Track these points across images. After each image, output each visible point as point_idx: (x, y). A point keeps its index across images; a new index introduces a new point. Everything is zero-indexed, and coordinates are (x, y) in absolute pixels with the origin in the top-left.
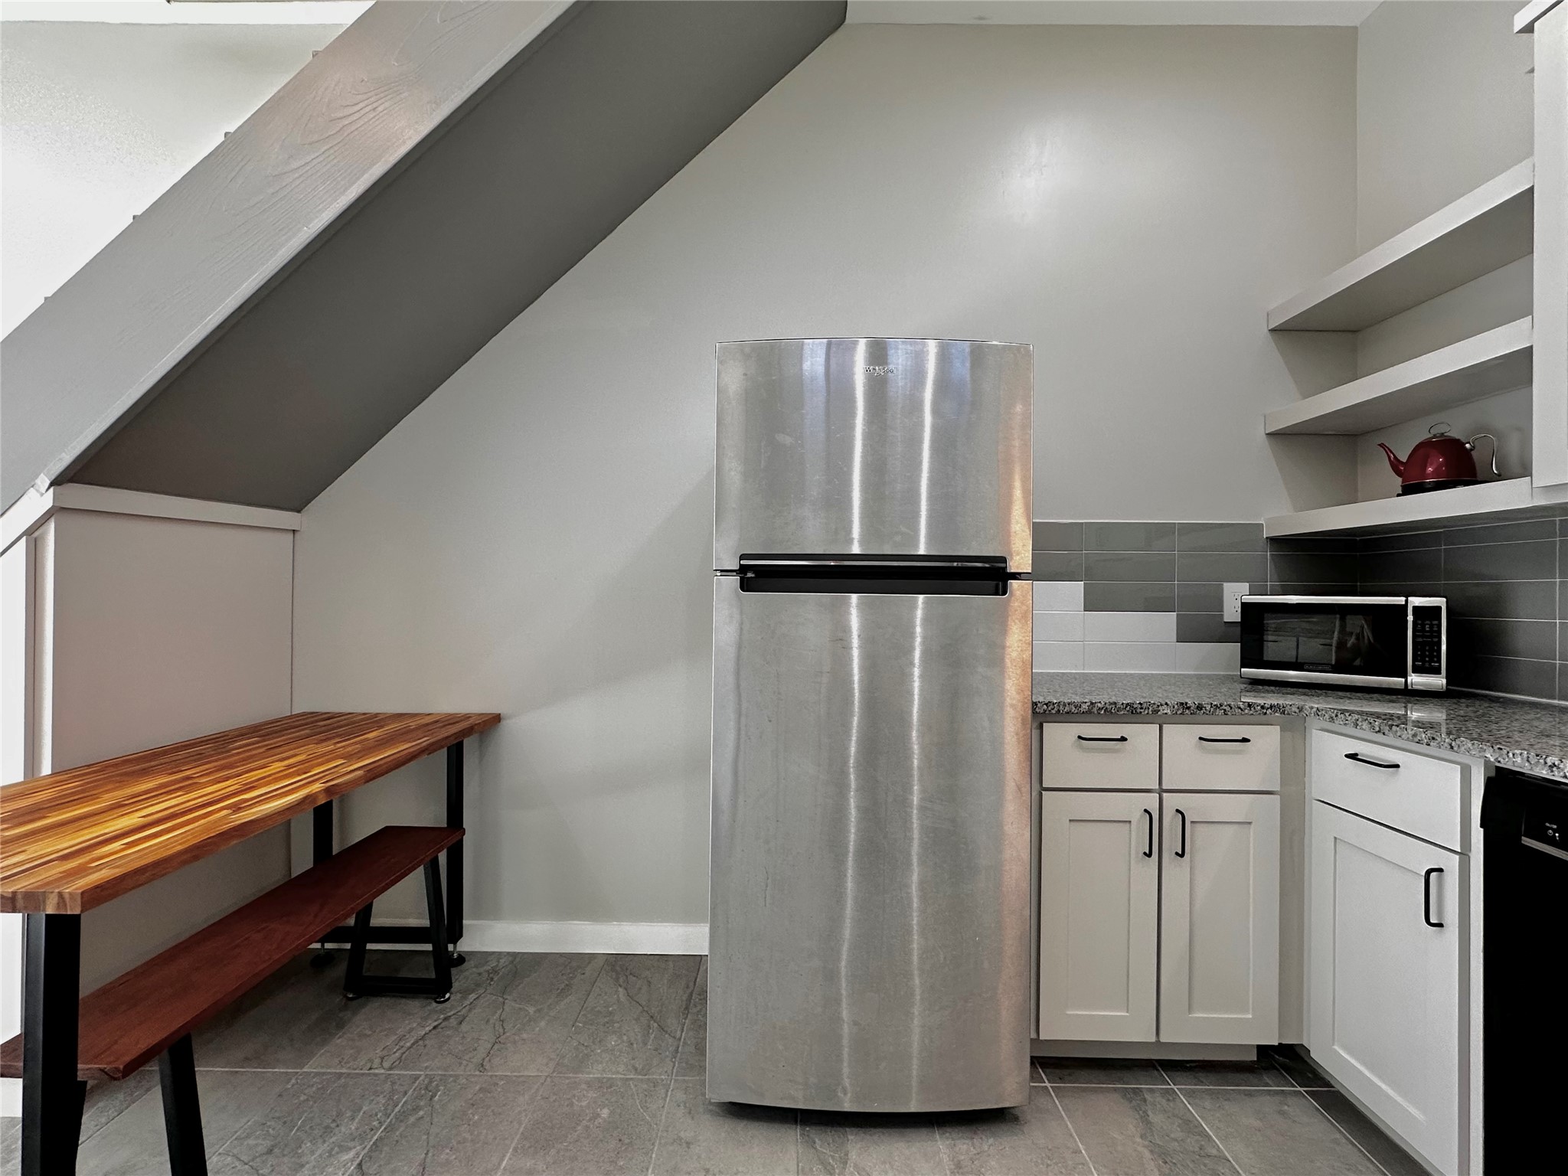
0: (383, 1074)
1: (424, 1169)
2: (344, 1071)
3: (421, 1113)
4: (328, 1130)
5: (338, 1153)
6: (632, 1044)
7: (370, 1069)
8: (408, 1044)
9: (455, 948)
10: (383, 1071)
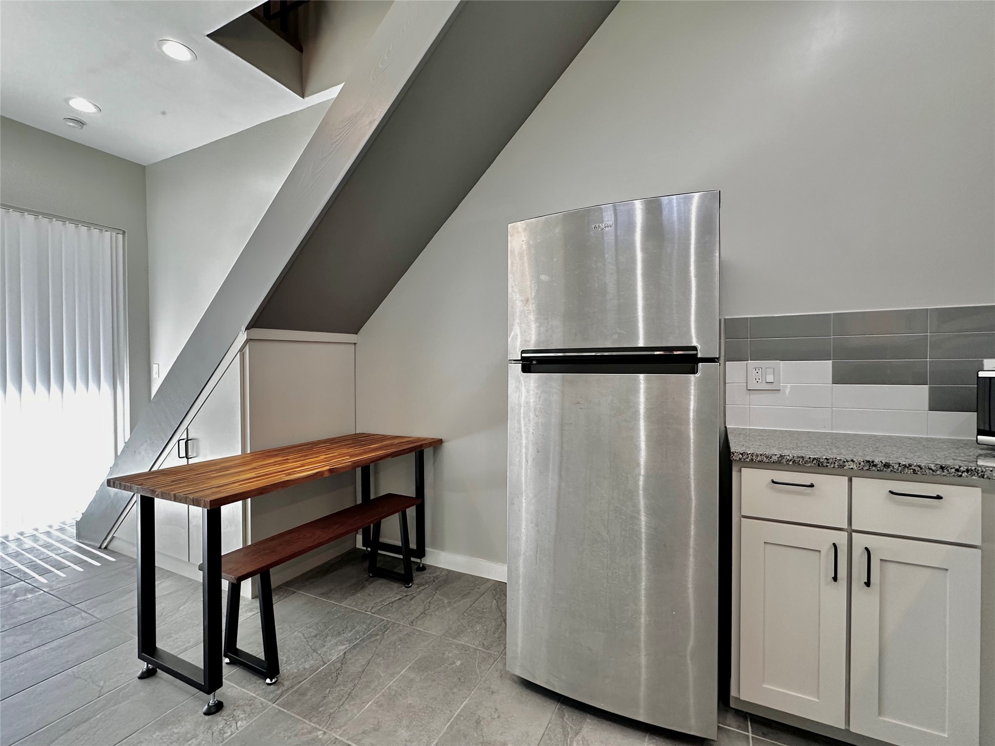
0: (369, 615)
1: (369, 663)
2: (355, 609)
3: (378, 637)
4: (339, 634)
5: (339, 645)
6: (487, 632)
7: (366, 611)
8: (386, 604)
9: (421, 561)
10: (370, 613)
